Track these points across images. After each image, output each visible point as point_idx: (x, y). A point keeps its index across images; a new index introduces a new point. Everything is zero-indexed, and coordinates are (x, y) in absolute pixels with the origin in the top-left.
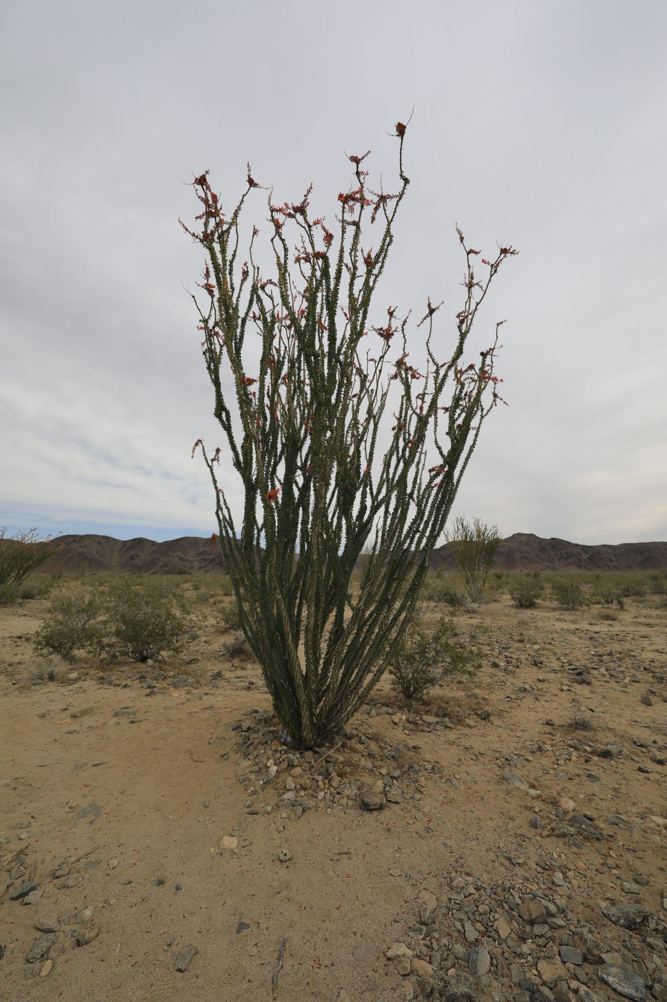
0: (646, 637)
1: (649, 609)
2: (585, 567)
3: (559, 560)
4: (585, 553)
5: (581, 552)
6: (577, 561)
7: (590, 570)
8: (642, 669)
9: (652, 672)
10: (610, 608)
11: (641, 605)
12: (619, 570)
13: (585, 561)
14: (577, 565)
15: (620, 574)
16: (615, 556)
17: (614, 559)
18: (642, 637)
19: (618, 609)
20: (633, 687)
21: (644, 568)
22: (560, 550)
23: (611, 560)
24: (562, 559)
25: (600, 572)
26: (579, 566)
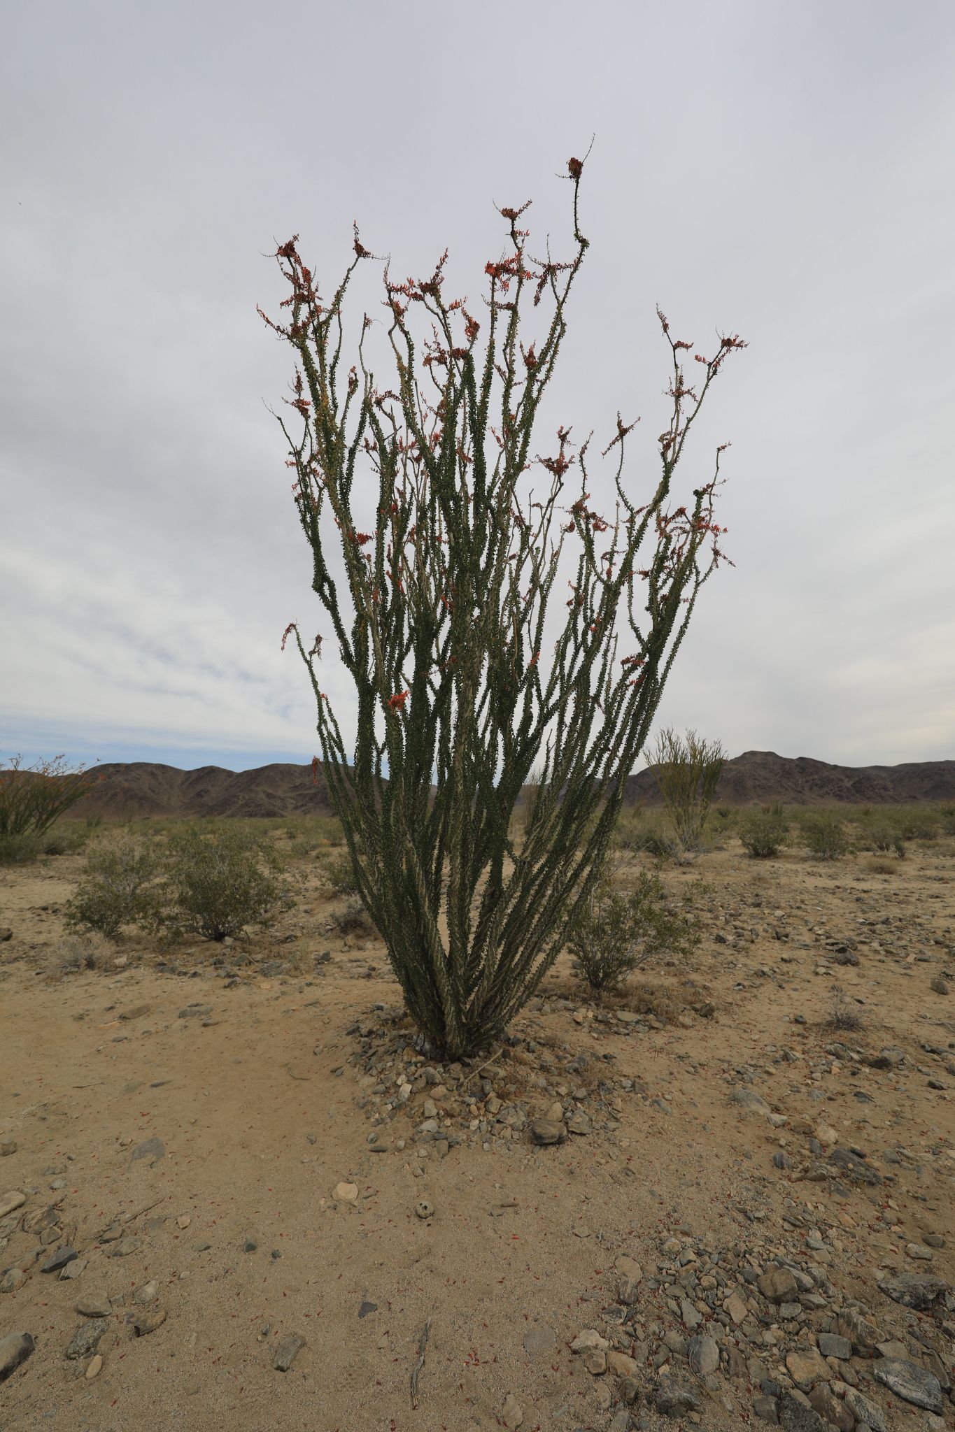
0: (937, 897)
1: (941, 857)
2: (848, 798)
3: (811, 789)
4: (847, 779)
5: (843, 777)
6: (836, 789)
7: (856, 803)
8: (933, 942)
9: (947, 947)
10: (885, 856)
11: (929, 852)
12: (897, 801)
13: (848, 789)
14: (837, 795)
15: (899, 807)
16: (892, 781)
17: (890, 785)
18: (932, 897)
19: (896, 858)
20: (920, 968)
21: (933, 798)
22: (812, 774)
23: (885, 789)
24: (815, 788)
25: (870, 805)
26: (840, 798)
